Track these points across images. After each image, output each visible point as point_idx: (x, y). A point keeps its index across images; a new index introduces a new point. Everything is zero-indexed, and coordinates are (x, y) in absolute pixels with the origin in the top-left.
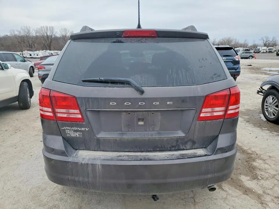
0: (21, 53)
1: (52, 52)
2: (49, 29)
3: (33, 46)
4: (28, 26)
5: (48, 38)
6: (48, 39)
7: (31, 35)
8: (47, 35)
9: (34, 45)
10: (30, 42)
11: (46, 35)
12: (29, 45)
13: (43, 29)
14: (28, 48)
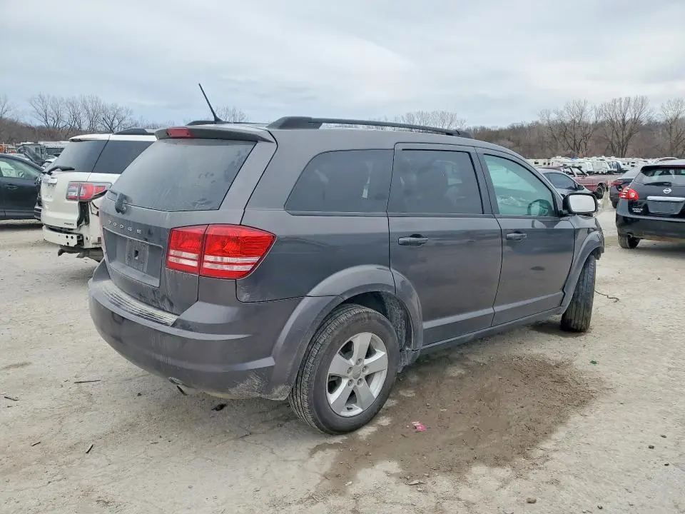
0: (546, 160)
1: (619, 162)
2: (632, 103)
3: (583, 146)
4: (582, 101)
5: (624, 125)
6: (624, 129)
7: (585, 120)
8: (623, 120)
9: (586, 144)
10: (579, 137)
11: (620, 118)
12: (575, 144)
13: (618, 104)
14: (570, 151)
